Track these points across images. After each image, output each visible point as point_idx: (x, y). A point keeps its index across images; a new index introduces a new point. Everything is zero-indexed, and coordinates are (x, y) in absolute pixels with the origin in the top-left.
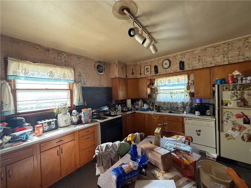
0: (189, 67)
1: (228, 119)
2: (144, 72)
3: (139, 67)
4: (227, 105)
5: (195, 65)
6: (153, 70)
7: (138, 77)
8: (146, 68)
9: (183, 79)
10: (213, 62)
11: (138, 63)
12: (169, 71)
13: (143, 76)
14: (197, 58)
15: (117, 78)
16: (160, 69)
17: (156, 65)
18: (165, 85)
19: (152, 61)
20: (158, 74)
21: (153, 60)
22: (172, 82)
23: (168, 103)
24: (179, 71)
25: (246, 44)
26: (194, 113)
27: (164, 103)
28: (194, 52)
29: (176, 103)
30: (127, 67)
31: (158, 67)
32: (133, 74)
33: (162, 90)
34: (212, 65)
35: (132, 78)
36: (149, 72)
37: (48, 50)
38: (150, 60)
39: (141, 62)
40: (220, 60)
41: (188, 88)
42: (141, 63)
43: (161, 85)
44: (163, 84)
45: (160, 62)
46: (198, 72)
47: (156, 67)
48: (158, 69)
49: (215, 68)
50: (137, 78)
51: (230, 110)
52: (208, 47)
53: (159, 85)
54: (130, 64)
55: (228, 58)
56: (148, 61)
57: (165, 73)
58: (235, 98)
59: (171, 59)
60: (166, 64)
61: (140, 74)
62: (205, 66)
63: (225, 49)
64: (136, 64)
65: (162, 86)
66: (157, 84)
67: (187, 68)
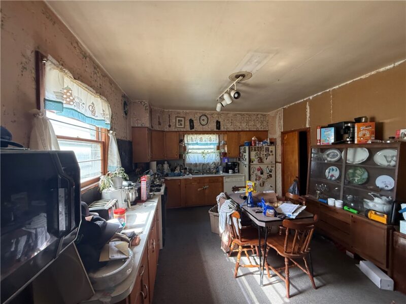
0: (224, 128)
1: (253, 172)
2: (176, 125)
3: (168, 116)
4: (253, 162)
5: (229, 127)
6: (188, 123)
7: (166, 130)
8: (179, 120)
9: (214, 138)
10: (240, 127)
11: (165, 110)
12: (206, 128)
13: (174, 130)
14: (230, 121)
15: (146, 127)
16: (196, 124)
17: (191, 119)
18: (197, 144)
19: (186, 113)
20: (193, 130)
21: (188, 111)
22: (204, 141)
23: (200, 164)
24: (215, 130)
25: (257, 119)
26: (228, 172)
27: (196, 165)
28: (228, 115)
29: (208, 164)
30: (152, 113)
31: (194, 122)
32: (160, 124)
33: (191, 149)
34: (240, 130)
35: (158, 130)
36: (182, 125)
37: (85, 56)
38: (185, 111)
39: (170, 110)
40: (244, 126)
41: (218, 148)
42: (172, 111)
43: (191, 142)
44: (195, 142)
45: (196, 116)
46: (230, 133)
47: (191, 121)
48: (194, 124)
49: (242, 132)
50: (163, 131)
51: (254, 166)
52: (238, 114)
53: (189, 143)
54: (156, 108)
55: (249, 126)
56: (181, 111)
57: (201, 130)
58: (257, 157)
59: (208, 116)
60: (203, 120)
61: (170, 126)
62: (235, 130)
63: (247, 119)
64: (164, 111)
65: (193, 144)
66: (188, 141)
67: (222, 129)
